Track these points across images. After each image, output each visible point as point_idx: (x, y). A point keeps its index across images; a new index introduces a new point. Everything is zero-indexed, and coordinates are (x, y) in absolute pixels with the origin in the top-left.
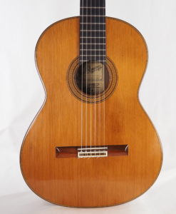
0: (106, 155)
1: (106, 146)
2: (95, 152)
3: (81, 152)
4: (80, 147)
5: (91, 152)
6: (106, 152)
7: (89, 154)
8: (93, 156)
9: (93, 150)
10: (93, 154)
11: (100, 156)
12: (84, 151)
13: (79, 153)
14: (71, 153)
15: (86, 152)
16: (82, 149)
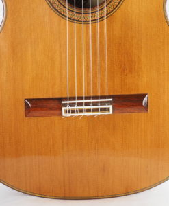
0: (111, 112)
1: (109, 97)
2: (92, 107)
3: (68, 108)
4: (65, 99)
5: (84, 107)
6: (111, 107)
7: (81, 111)
8: (89, 114)
9: (87, 104)
10: (89, 111)
11: (99, 113)
12: (72, 105)
13: (64, 109)
14: (51, 109)
15: (76, 108)
16: (68, 102)
